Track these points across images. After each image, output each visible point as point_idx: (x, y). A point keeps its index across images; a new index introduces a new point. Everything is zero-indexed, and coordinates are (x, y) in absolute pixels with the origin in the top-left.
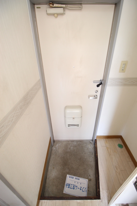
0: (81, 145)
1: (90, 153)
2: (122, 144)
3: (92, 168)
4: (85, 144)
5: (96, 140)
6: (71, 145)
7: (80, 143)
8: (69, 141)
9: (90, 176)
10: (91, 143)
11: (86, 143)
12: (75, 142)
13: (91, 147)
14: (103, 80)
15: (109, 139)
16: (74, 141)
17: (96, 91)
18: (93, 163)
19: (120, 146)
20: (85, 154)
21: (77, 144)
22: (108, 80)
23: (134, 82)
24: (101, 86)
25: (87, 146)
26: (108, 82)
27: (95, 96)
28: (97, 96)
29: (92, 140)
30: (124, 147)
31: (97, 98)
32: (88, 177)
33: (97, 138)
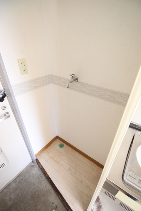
0: (23, 181)
1: (38, 178)
2: (62, 143)
3: (50, 192)
4: (28, 174)
5: (37, 160)
6: (8, 193)
7: (21, 179)
8: (3, 191)
9: (53, 203)
10: (33, 166)
11: (28, 172)
12: (12, 183)
13: (36, 171)
14: (4, 90)
15: (49, 147)
16: (9, 184)
17: (3, 108)
18: (49, 186)
19: (61, 146)
20: (34, 185)
21: (17, 183)
22: (13, 88)
23: (44, 82)
24: (6, 98)
25: (31, 174)
26: (13, 91)
27: (5, 115)
28: (7, 113)
29: (33, 162)
30: (65, 145)
31: (9, 116)
32: (53, 206)
33: (36, 157)
